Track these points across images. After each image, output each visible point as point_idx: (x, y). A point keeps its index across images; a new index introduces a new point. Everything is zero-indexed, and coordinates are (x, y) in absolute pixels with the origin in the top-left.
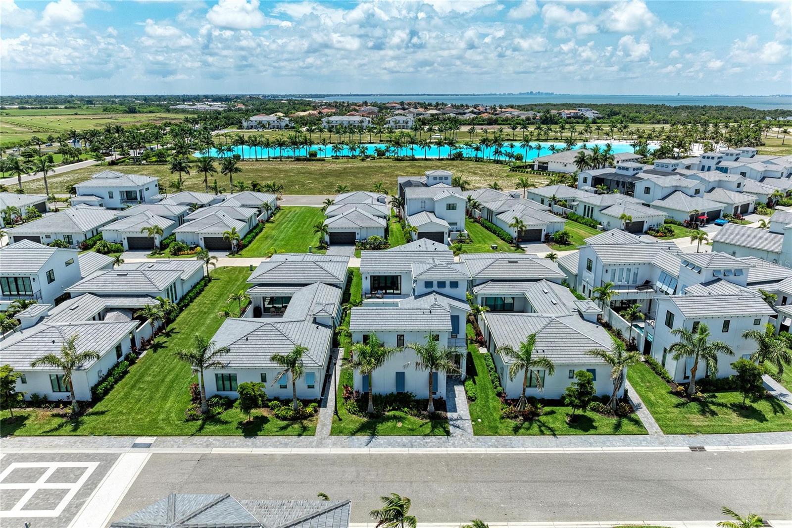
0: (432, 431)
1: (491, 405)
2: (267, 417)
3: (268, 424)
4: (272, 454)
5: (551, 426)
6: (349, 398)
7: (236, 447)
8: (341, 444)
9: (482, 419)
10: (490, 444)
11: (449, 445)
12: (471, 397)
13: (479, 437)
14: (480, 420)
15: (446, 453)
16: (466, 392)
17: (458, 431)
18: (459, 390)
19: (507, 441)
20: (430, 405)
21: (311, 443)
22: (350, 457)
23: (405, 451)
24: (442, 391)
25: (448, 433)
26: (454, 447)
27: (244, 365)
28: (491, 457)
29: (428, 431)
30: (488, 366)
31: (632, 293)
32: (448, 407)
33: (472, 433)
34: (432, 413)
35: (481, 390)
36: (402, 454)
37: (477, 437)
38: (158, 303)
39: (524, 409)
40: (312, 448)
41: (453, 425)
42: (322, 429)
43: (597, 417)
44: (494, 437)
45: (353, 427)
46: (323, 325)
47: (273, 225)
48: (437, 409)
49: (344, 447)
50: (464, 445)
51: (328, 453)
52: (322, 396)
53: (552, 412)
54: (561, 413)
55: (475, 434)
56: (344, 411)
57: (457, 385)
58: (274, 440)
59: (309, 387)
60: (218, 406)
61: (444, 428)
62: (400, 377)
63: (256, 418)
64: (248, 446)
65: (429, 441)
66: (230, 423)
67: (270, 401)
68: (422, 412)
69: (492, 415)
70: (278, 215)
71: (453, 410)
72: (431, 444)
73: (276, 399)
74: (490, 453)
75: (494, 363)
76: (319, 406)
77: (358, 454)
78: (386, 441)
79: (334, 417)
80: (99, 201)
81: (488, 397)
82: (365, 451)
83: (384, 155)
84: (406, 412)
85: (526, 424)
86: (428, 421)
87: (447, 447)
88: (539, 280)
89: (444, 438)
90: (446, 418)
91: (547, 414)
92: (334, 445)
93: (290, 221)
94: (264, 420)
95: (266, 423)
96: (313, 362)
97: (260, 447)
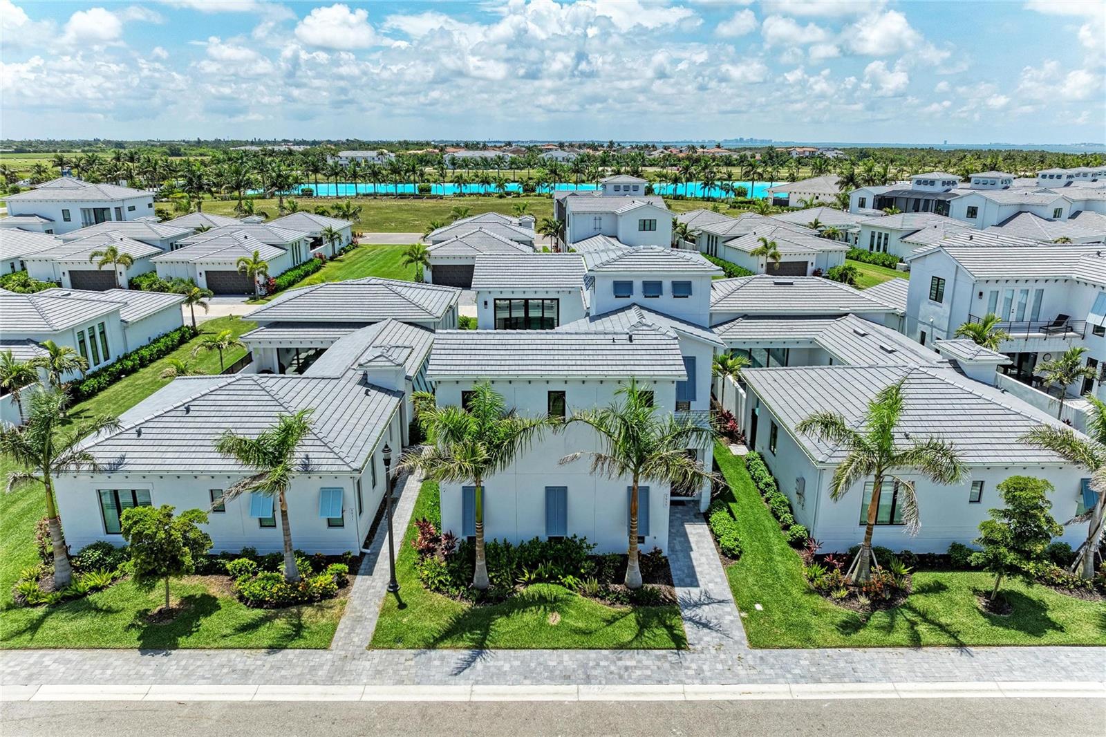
0: (639, 634)
1: (781, 568)
2: (215, 599)
3: (214, 616)
4: (199, 704)
5: (943, 620)
6: (432, 551)
7: (107, 682)
8: (395, 672)
9: (763, 604)
10: (797, 671)
11: (688, 677)
12: (730, 550)
13: (766, 651)
14: (759, 607)
15: (681, 698)
16: (716, 537)
17: (708, 637)
18: (697, 533)
19: (842, 664)
20: (633, 568)
21: (313, 669)
22: (415, 711)
23: (566, 693)
24: (659, 536)
25: (679, 643)
26: (704, 681)
27: (166, 468)
28: (808, 710)
29: (627, 636)
30: (756, 480)
31: (1035, 338)
32: (675, 574)
33: (746, 642)
34: (636, 589)
35: (749, 533)
36: (561, 703)
37: (759, 652)
38: (46, 354)
39: (867, 578)
40: (316, 683)
41: (690, 619)
42: (353, 630)
43: (1052, 598)
44: (805, 653)
45: (434, 624)
46: (380, 389)
47: (341, 264)
48: (646, 579)
49: (401, 682)
50: (728, 674)
51: (356, 698)
52: (366, 546)
53: (938, 588)
54: (959, 588)
55: (754, 645)
56: (416, 583)
57: (690, 521)
58: (216, 661)
59: (331, 523)
60: (99, 570)
61: (670, 628)
62: (556, 498)
63: (188, 600)
64: (141, 679)
65: (633, 663)
66: (117, 612)
67: (232, 557)
68: (612, 587)
69: (788, 593)
70: (352, 253)
71: (688, 580)
72: (638, 672)
73: (249, 553)
74: (801, 697)
75: (771, 474)
76: (354, 571)
77: (438, 703)
78: (517, 663)
79: (386, 600)
80: (44, 224)
81: (770, 551)
82: (457, 692)
83: (533, 190)
84: (570, 587)
85: (880, 617)
86: (627, 608)
87: (681, 682)
88: (841, 316)
89: (671, 656)
90: (674, 602)
91: (925, 590)
92: (378, 674)
93: (371, 260)
94: (206, 605)
95: (208, 613)
96: (339, 462)
97: (174, 681)
